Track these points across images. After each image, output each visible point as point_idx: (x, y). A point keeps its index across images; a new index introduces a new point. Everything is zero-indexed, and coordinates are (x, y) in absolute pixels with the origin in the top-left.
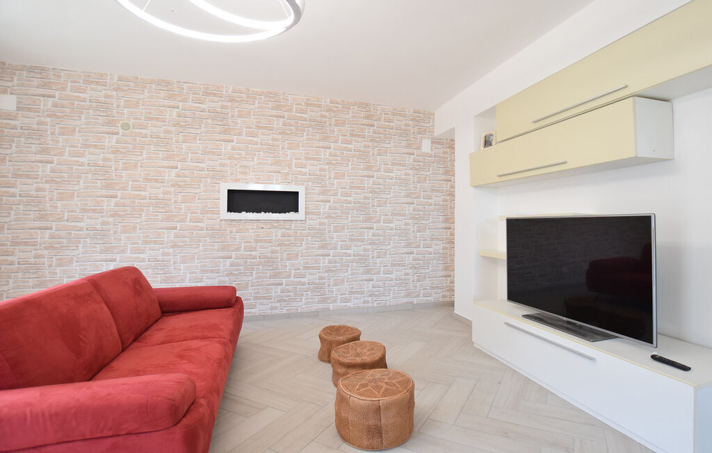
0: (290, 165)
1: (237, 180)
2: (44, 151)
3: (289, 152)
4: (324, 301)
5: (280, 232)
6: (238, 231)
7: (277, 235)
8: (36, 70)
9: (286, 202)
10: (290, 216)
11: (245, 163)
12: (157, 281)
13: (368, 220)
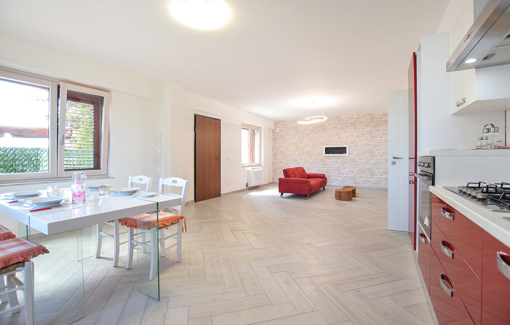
0: (344, 139)
1: (328, 145)
2: (284, 140)
3: (343, 134)
4: (355, 183)
5: (341, 160)
6: (328, 160)
7: (340, 161)
8: (283, 121)
9: (342, 150)
10: (344, 155)
11: (329, 139)
12: (308, 172)
13: (372, 156)
